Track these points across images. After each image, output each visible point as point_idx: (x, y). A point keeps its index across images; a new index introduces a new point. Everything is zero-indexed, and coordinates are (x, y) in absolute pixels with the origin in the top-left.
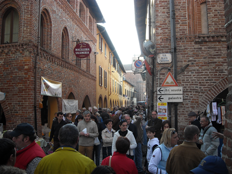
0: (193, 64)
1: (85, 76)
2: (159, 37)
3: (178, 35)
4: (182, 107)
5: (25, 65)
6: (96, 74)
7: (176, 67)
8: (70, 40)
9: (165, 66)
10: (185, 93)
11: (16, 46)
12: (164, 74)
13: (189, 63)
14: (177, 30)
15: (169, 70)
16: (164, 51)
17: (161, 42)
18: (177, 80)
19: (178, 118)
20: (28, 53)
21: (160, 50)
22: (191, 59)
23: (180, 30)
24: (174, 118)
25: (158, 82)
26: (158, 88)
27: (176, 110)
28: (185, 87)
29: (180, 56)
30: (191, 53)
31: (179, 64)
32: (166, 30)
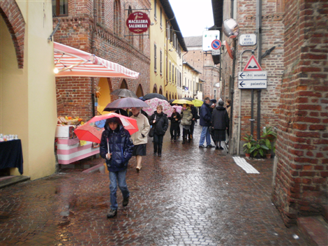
0: (279, 46)
1: (138, 57)
2: (243, 15)
3: (264, 13)
4: (265, 93)
5: (81, 44)
6: (150, 54)
7: (261, 49)
8: (122, 8)
9: (248, 49)
10: (270, 79)
11: (67, 20)
12: (246, 57)
13: (276, 45)
14: (264, 7)
15: (253, 53)
16: (248, 31)
17: (245, 21)
18: (261, 64)
19: (261, 105)
20: (84, 29)
21: (243, 30)
22: (278, 40)
23: (268, 7)
24: (256, 105)
25: (240, 67)
26: (240, 73)
27: (259, 97)
28: (270, 72)
29: (265, 38)
30: (278, 34)
31: (264, 46)
32: (252, 7)
